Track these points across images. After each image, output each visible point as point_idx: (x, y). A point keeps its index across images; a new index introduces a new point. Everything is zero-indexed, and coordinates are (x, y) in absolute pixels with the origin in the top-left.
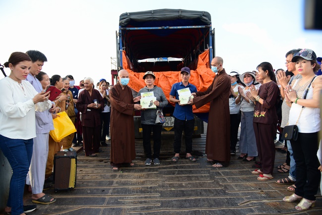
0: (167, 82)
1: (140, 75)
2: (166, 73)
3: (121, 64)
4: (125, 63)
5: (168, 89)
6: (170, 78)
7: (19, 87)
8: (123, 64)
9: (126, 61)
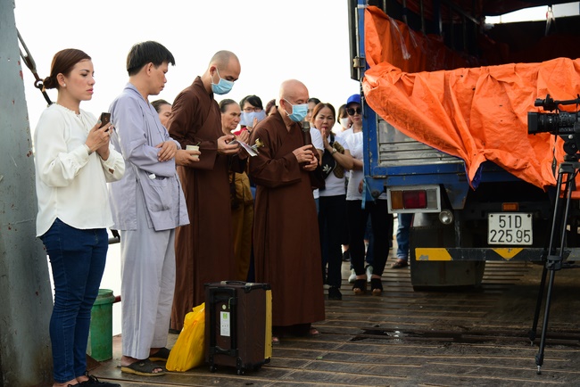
0: (501, 100)
1: (416, 81)
2: (497, 70)
3: (362, 49)
4: (373, 46)
5: (506, 121)
6: (511, 84)
7: (77, 122)
8: (368, 48)
9: (375, 39)
